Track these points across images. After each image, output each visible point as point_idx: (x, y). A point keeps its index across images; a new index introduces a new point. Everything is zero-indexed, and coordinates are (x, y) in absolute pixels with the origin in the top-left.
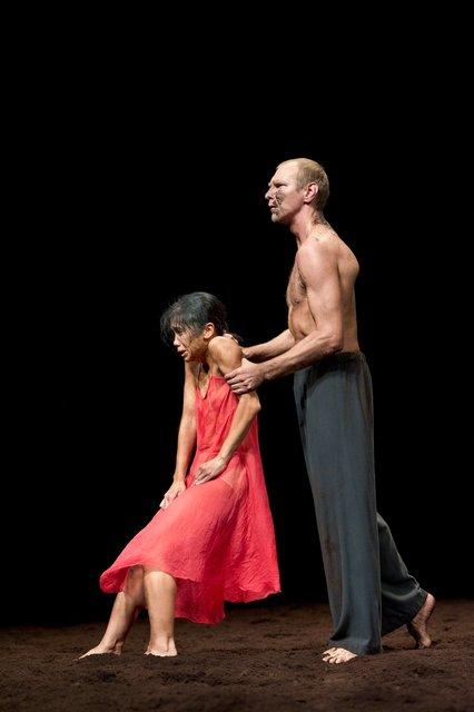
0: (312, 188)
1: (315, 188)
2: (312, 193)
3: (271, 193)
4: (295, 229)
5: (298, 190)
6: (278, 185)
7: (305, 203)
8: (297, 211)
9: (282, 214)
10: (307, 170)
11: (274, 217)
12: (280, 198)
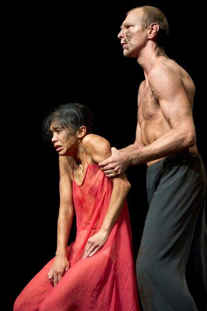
0: (154, 27)
1: (156, 27)
2: (154, 31)
3: (123, 32)
4: (141, 61)
5: (143, 30)
6: (128, 27)
7: (149, 39)
8: (143, 46)
9: (131, 49)
10: (150, 14)
11: (125, 52)
12: (129, 37)
